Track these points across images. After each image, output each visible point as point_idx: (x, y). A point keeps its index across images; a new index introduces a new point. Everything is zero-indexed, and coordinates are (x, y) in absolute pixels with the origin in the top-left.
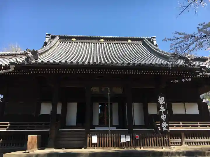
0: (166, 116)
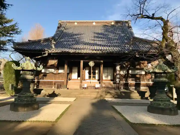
0: (119, 76)
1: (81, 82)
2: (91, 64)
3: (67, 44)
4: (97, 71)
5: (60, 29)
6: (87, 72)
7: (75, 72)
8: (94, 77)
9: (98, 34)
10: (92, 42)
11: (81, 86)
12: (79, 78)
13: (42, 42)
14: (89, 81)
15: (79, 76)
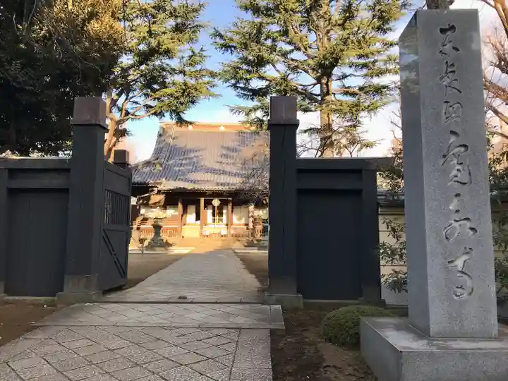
1: (202, 228)
2: (216, 202)
3: (179, 171)
4: (224, 211)
5: (163, 138)
6: (210, 212)
7: (191, 214)
8: (221, 220)
9: (228, 149)
10: (217, 167)
11: (201, 233)
12: (198, 222)
13: (140, 167)
14: (213, 226)
15: (198, 218)
